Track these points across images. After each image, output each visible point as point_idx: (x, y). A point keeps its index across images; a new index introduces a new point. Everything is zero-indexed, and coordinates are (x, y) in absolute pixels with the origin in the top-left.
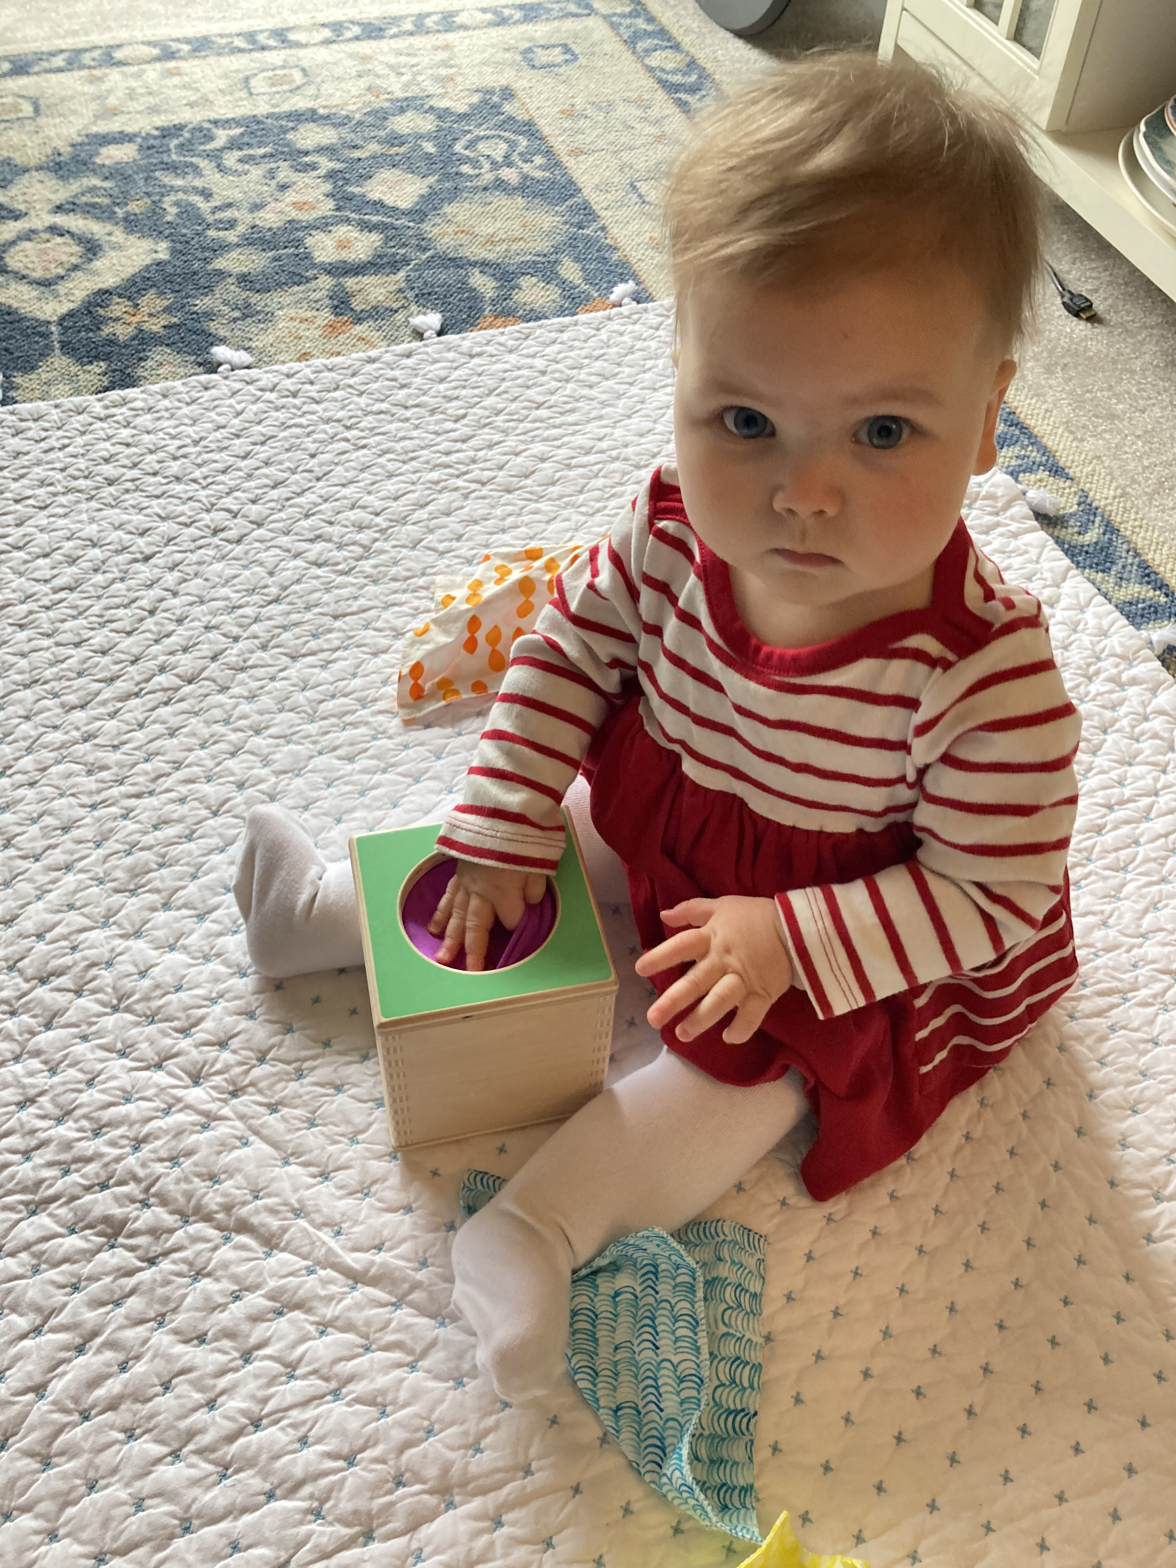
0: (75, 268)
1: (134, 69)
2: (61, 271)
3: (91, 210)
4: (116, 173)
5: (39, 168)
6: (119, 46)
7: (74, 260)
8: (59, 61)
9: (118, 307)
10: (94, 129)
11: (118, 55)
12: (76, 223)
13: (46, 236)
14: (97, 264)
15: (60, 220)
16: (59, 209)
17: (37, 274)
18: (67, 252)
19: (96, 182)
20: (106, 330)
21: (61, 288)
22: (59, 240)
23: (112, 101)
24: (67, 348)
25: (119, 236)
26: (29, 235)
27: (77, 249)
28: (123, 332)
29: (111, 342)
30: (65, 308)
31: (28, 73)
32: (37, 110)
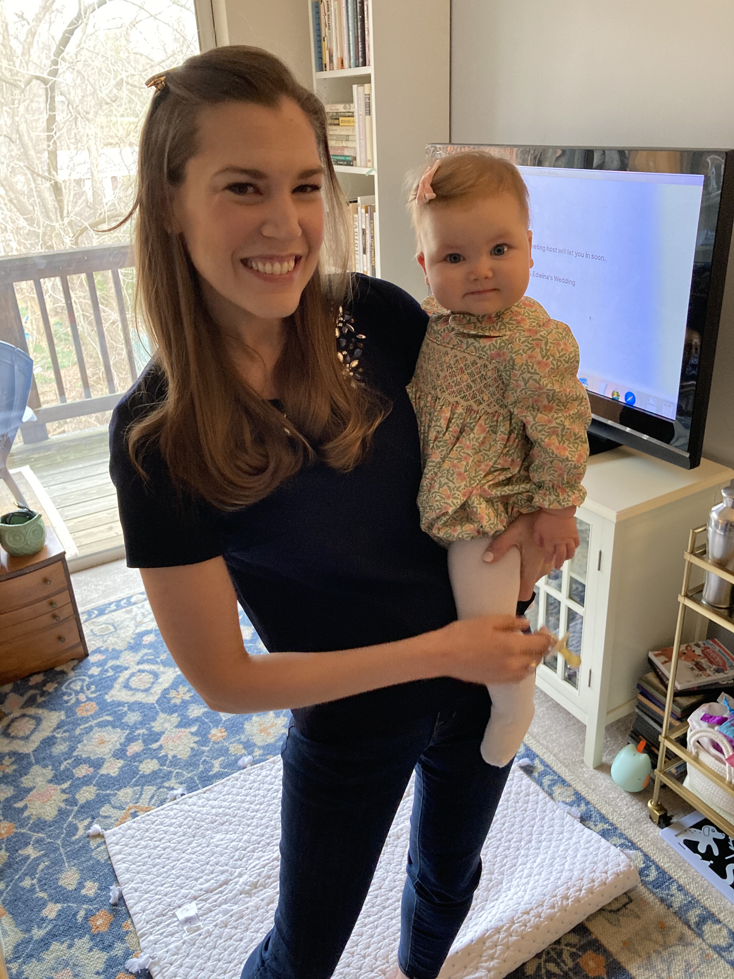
0: (153, 683)
1: (140, 605)
2: (149, 685)
3: (149, 661)
4: (151, 646)
5: (126, 650)
6: (131, 597)
7: (152, 680)
8: (113, 607)
9: (173, 693)
10: (137, 631)
11: (133, 600)
12: (146, 667)
13: (139, 674)
14: (160, 680)
15: (141, 667)
16: (138, 663)
17: (142, 688)
18: (149, 678)
19: (146, 651)
20: (173, 702)
21: (152, 691)
22: (144, 674)
23: (138, 619)
24: (164, 711)
25: (162, 669)
26: (133, 675)
27: (151, 676)
28: (178, 701)
29: (175, 705)
30: (156, 698)
31: (104, 614)
32: (115, 628)
